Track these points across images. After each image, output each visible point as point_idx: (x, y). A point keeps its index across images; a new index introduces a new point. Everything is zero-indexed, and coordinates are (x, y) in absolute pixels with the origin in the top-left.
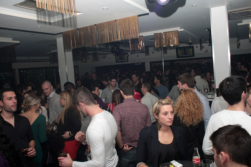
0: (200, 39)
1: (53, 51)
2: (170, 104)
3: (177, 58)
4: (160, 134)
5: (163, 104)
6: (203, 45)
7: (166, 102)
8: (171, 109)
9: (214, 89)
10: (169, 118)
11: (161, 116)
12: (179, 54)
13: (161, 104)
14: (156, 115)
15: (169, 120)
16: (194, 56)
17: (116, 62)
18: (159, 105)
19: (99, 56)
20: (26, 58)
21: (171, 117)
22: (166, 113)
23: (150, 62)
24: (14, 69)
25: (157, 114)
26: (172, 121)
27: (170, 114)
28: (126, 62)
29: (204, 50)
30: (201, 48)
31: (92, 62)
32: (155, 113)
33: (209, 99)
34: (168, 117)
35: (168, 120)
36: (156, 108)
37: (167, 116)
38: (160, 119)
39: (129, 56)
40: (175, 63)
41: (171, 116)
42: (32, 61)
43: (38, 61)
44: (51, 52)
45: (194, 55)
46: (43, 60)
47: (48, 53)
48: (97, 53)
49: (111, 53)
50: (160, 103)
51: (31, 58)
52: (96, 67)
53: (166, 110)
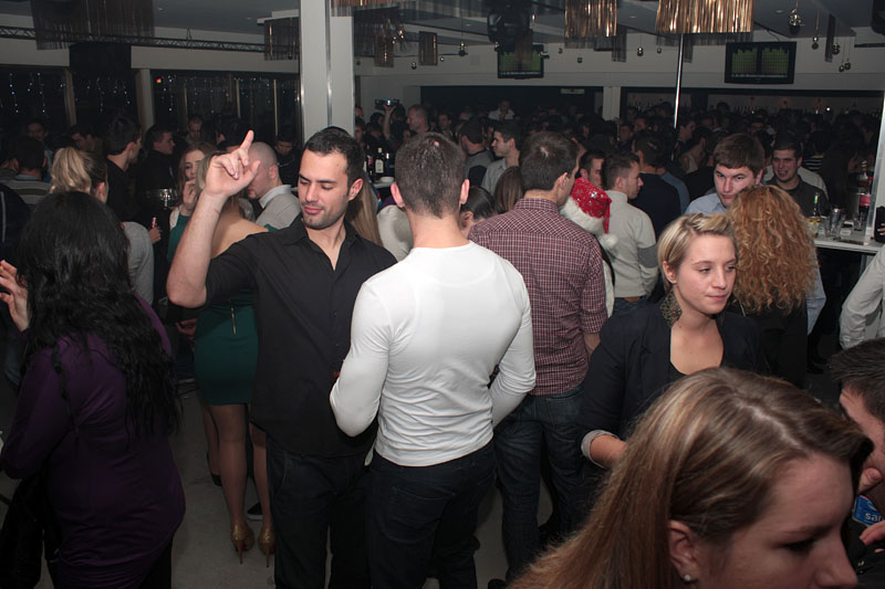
0: (831, 16)
1: (277, 15)
2: (728, 235)
3: (726, 82)
4: (677, 338)
5: (699, 232)
6: (838, 41)
7: (713, 224)
8: (728, 255)
9: (864, 210)
10: (715, 285)
11: (688, 272)
12: (736, 67)
13: (692, 231)
14: (669, 270)
15: (716, 292)
16: (792, 82)
17: (500, 77)
18: (684, 234)
19: (442, 49)
20: (180, 33)
21: (722, 283)
22: (707, 268)
23: (622, 88)
24: (137, 71)
25: (675, 266)
26: (724, 296)
27: (719, 270)
28: (532, 80)
29: (837, 60)
30: (831, 51)
31: (414, 68)
32: (667, 260)
33: (845, 241)
34: (713, 280)
35: (710, 290)
36: (673, 243)
37: (709, 278)
38: (680, 284)
39: (547, 57)
40: (714, 101)
41: (725, 278)
42: (201, 44)
43: (221, 46)
44: (271, 16)
45: (790, 79)
46: (239, 47)
47: (261, 21)
48: (435, 34)
49: (487, 39)
50: (687, 226)
51: (197, 34)
52: (423, 88)
53: (709, 257)
